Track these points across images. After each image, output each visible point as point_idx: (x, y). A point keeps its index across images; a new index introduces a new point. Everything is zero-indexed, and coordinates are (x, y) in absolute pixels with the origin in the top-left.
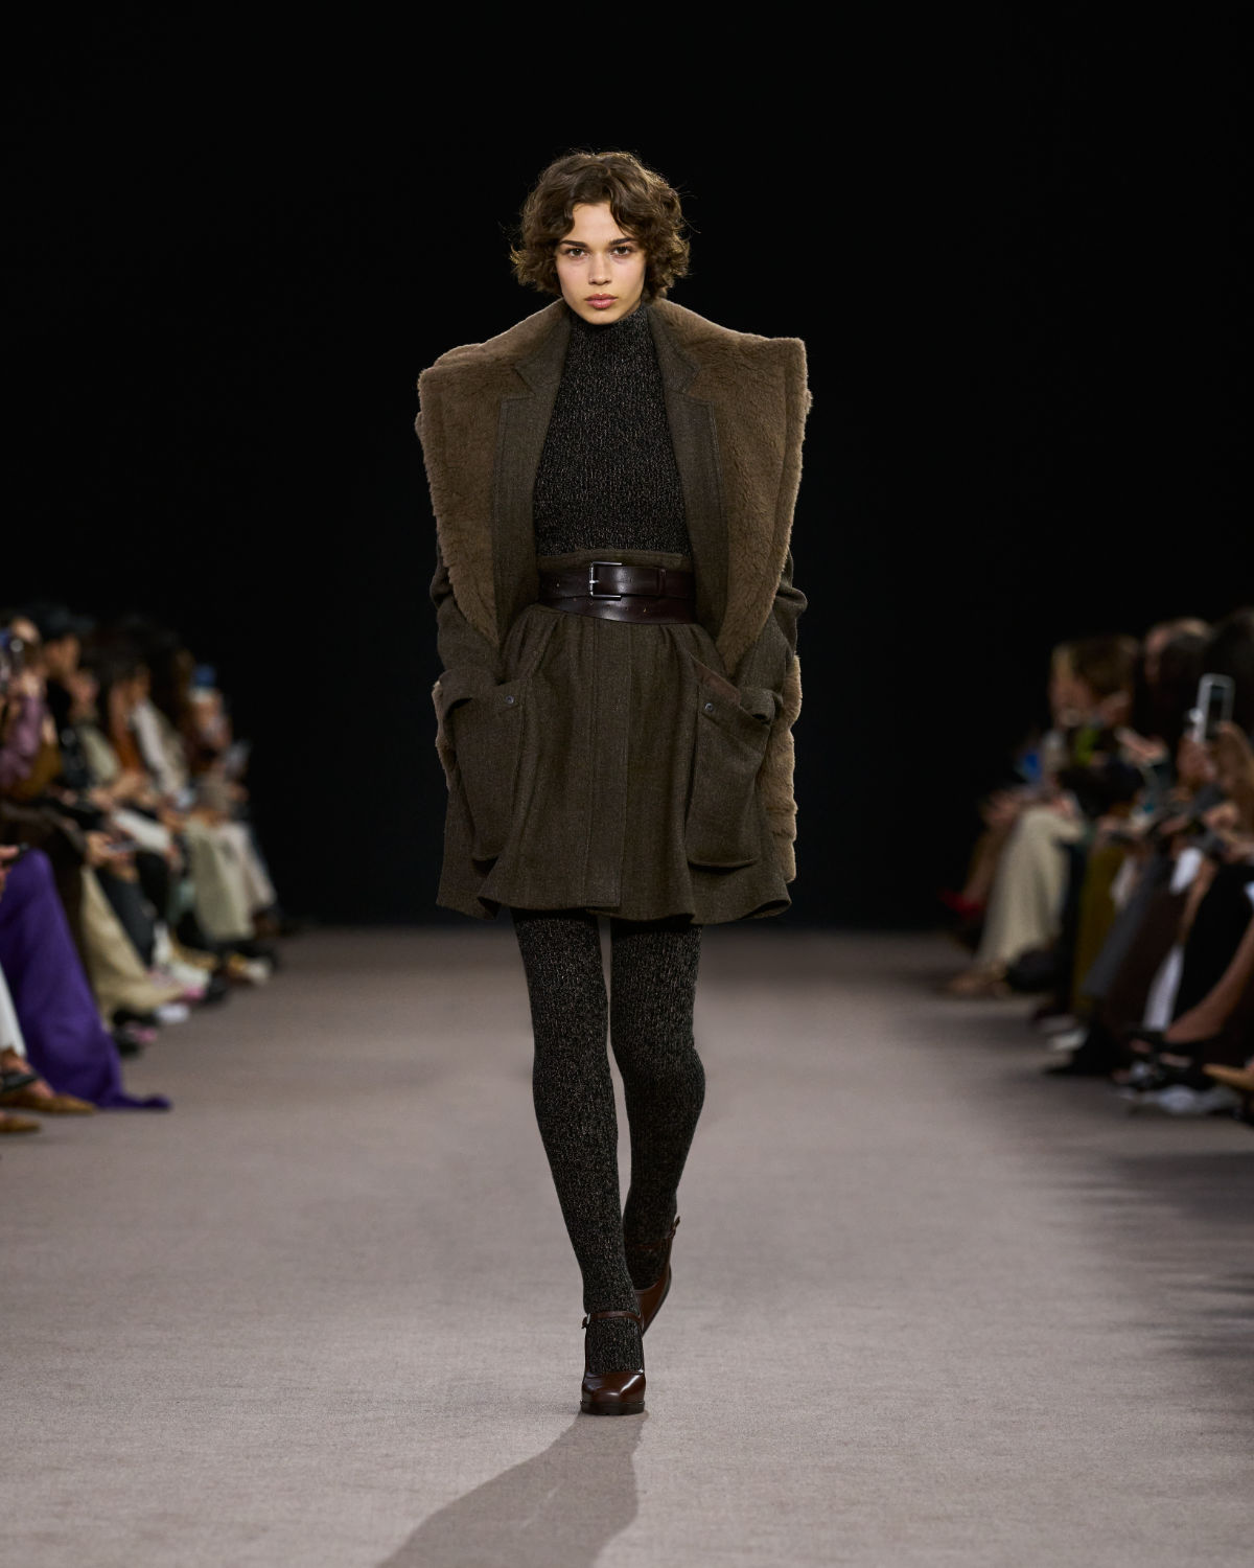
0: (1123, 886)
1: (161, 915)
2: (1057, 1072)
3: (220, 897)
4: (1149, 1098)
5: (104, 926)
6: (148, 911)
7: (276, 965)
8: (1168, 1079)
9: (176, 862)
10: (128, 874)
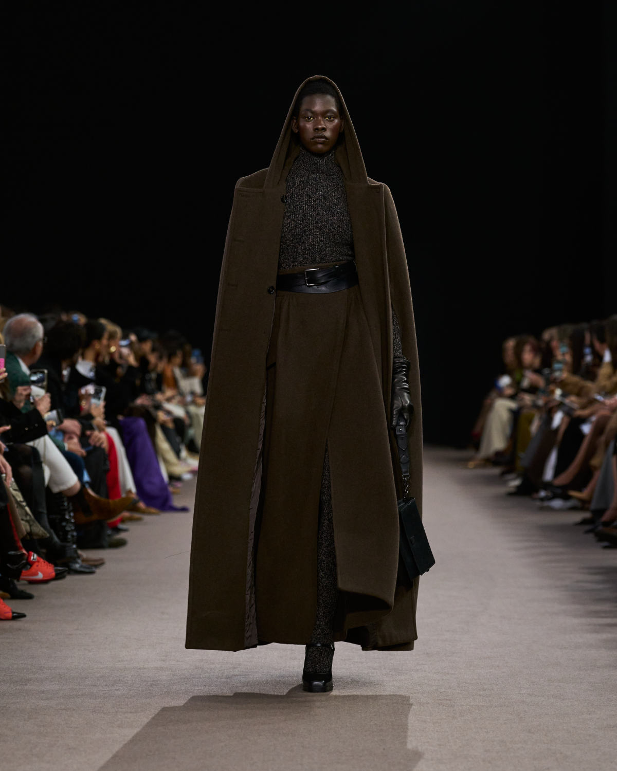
0: (535, 427)
1: (183, 441)
2: (511, 494)
4: (546, 504)
5: (163, 444)
6: (178, 439)
8: (554, 497)
9: (187, 421)
10: (171, 425)
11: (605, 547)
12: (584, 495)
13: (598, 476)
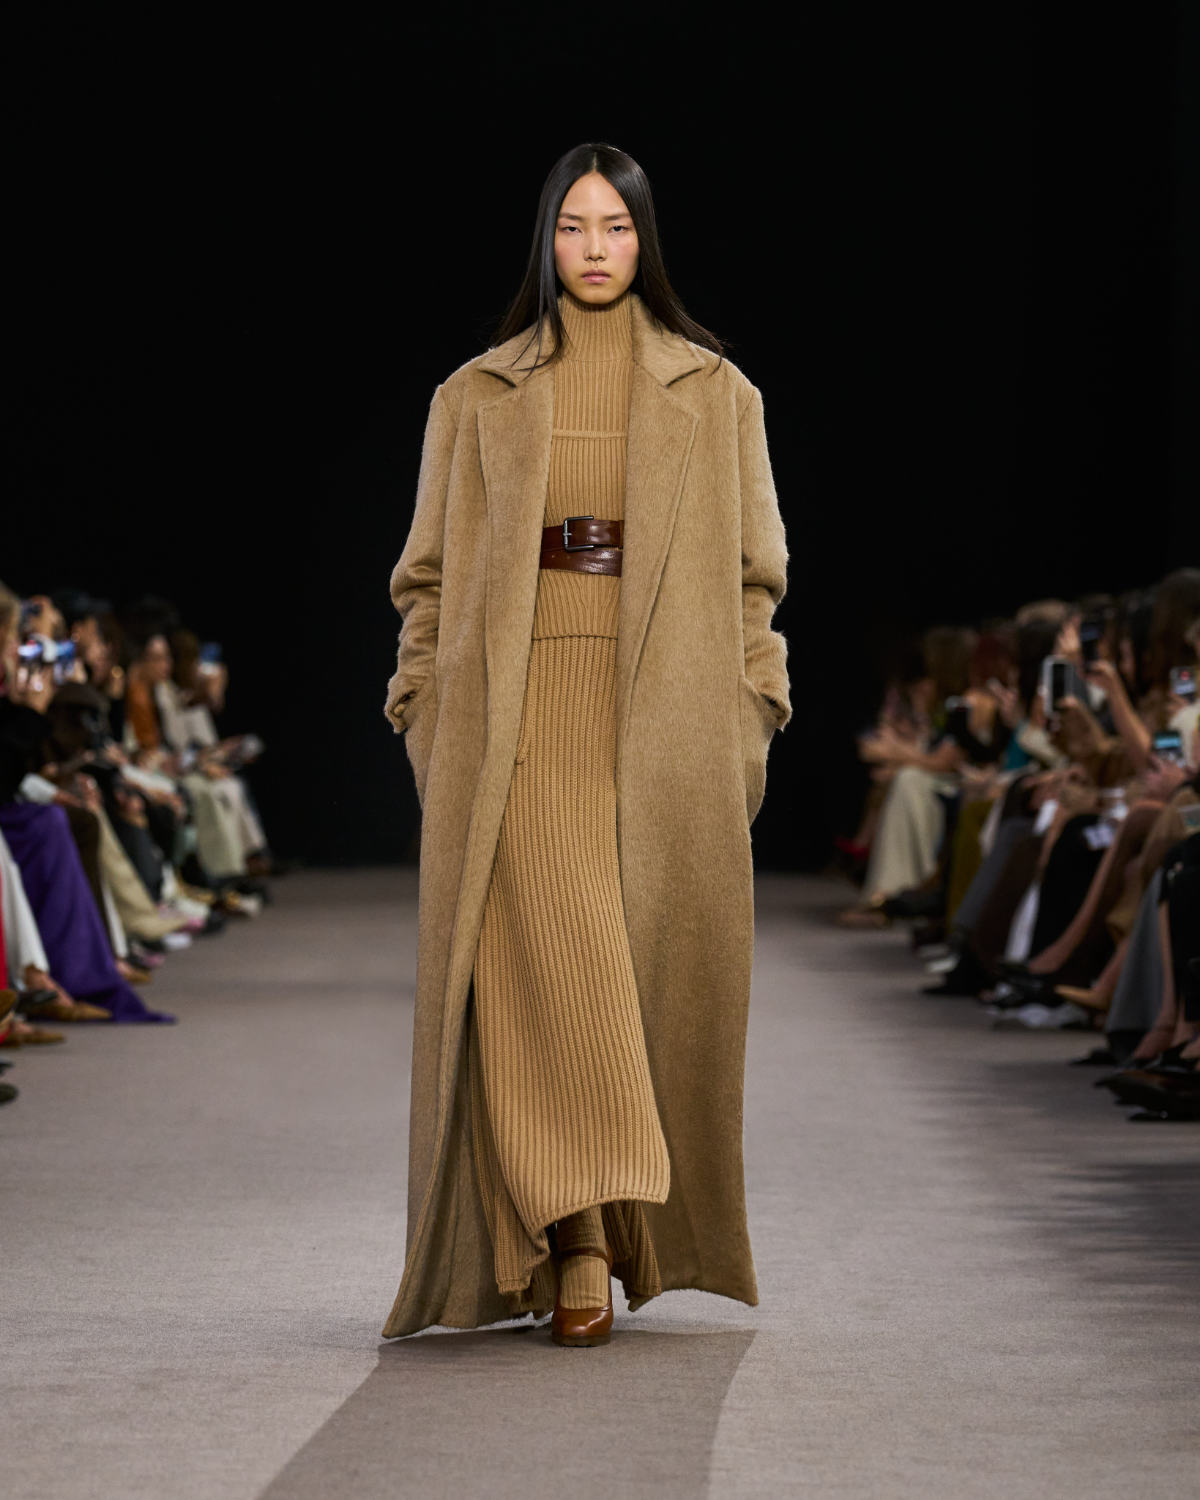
0: (988, 836)
1: (168, 856)
2: (932, 992)
3: (219, 841)
4: (1010, 1014)
6: (157, 854)
7: (266, 900)
8: (1028, 999)
9: (180, 809)
10: (141, 822)
11: (1136, 1118)
12: (1091, 995)
13: (1124, 951)
